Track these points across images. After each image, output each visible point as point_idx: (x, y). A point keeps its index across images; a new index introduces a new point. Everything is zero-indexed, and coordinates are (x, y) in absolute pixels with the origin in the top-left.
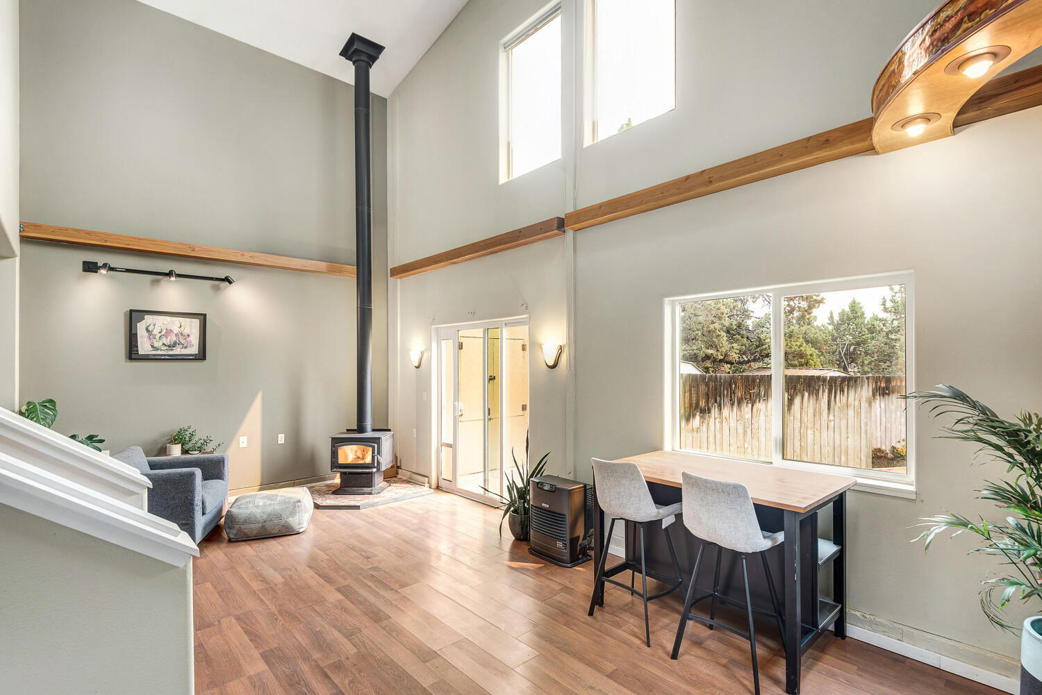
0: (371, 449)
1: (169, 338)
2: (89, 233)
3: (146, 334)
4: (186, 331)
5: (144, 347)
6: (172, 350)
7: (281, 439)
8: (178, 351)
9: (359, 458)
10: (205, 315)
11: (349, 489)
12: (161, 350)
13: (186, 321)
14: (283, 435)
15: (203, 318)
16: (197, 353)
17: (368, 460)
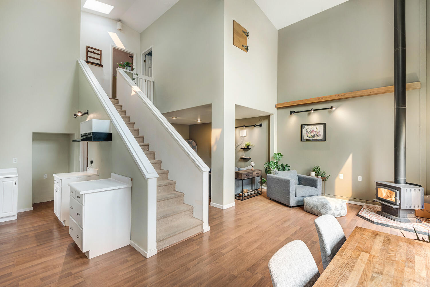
0: (395, 193)
1: (313, 133)
2: (289, 103)
3: (306, 132)
4: (318, 131)
5: (305, 137)
6: (314, 138)
7: (360, 178)
8: (316, 138)
9: (388, 196)
10: (325, 124)
11: (385, 213)
12: (310, 138)
13: (318, 126)
14: (361, 177)
15: (324, 124)
16: (322, 138)
17: (393, 199)
